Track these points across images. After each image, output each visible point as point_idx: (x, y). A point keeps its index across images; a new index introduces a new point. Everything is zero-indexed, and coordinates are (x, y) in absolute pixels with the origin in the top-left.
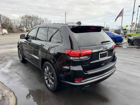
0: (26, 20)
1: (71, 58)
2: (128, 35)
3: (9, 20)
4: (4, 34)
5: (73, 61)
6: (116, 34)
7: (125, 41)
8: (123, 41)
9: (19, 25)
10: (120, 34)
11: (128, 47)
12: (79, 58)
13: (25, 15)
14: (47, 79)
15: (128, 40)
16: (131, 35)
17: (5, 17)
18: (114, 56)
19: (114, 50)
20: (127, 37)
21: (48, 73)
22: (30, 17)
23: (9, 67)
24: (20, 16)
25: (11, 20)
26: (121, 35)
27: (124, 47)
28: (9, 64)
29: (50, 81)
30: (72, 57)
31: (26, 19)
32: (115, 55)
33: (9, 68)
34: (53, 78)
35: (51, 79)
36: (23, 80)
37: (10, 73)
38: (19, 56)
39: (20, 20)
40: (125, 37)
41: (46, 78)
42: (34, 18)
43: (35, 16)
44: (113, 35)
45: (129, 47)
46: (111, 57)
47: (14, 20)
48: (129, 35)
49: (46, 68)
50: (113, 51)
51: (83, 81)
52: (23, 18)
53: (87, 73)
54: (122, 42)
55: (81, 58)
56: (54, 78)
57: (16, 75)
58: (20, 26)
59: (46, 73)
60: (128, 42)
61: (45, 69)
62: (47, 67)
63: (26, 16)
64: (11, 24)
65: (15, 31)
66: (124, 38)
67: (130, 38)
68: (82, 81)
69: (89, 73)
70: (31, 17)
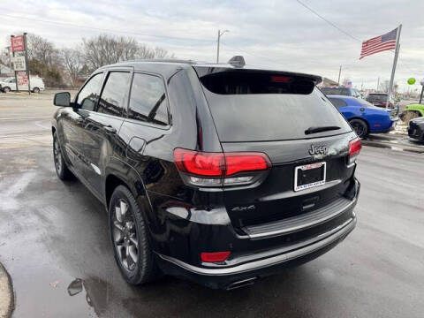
0: (103, 52)
1: (194, 181)
2: (410, 111)
3: (51, 51)
4: (33, 92)
5: (198, 191)
6: (372, 107)
7: (400, 128)
8: (393, 129)
9: (81, 67)
10: (385, 107)
11: (407, 148)
12: (219, 181)
13: (98, 36)
14: (122, 241)
15: (408, 126)
16: (421, 111)
17: (41, 42)
18: (352, 180)
19: (351, 160)
20: (408, 116)
21: (123, 224)
22: (113, 43)
23: (19, 192)
24: (83, 39)
25: (57, 52)
26: (387, 109)
27: (393, 148)
28: (21, 183)
29: (129, 250)
30: (196, 175)
31: (100, 49)
32: (356, 175)
33: (20, 197)
34: (136, 243)
35: (131, 243)
36: (52, 237)
37: (17, 212)
38: (56, 161)
39: (84, 52)
40: (402, 117)
41: (118, 238)
42: (126, 45)
43: (127, 40)
44: (362, 110)
45: (410, 148)
46: (339, 181)
47: (67, 52)
48: (415, 111)
49: (119, 206)
50: (348, 164)
51: (230, 263)
52: (92, 45)
53: (246, 237)
54: (389, 130)
55: (228, 181)
56: (139, 243)
57: (34, 219)
58: (83, 69)
59: (119, 223)
60: (410, 132)
61: (117, 209)
62: (122, 204)
63: (102, 41)
64: (58, 63)
65: (69, 84)
66: (397, 118)
67: (417, 120)
68: (226, 261)
69: (252, 236)
70: (116, 44)
